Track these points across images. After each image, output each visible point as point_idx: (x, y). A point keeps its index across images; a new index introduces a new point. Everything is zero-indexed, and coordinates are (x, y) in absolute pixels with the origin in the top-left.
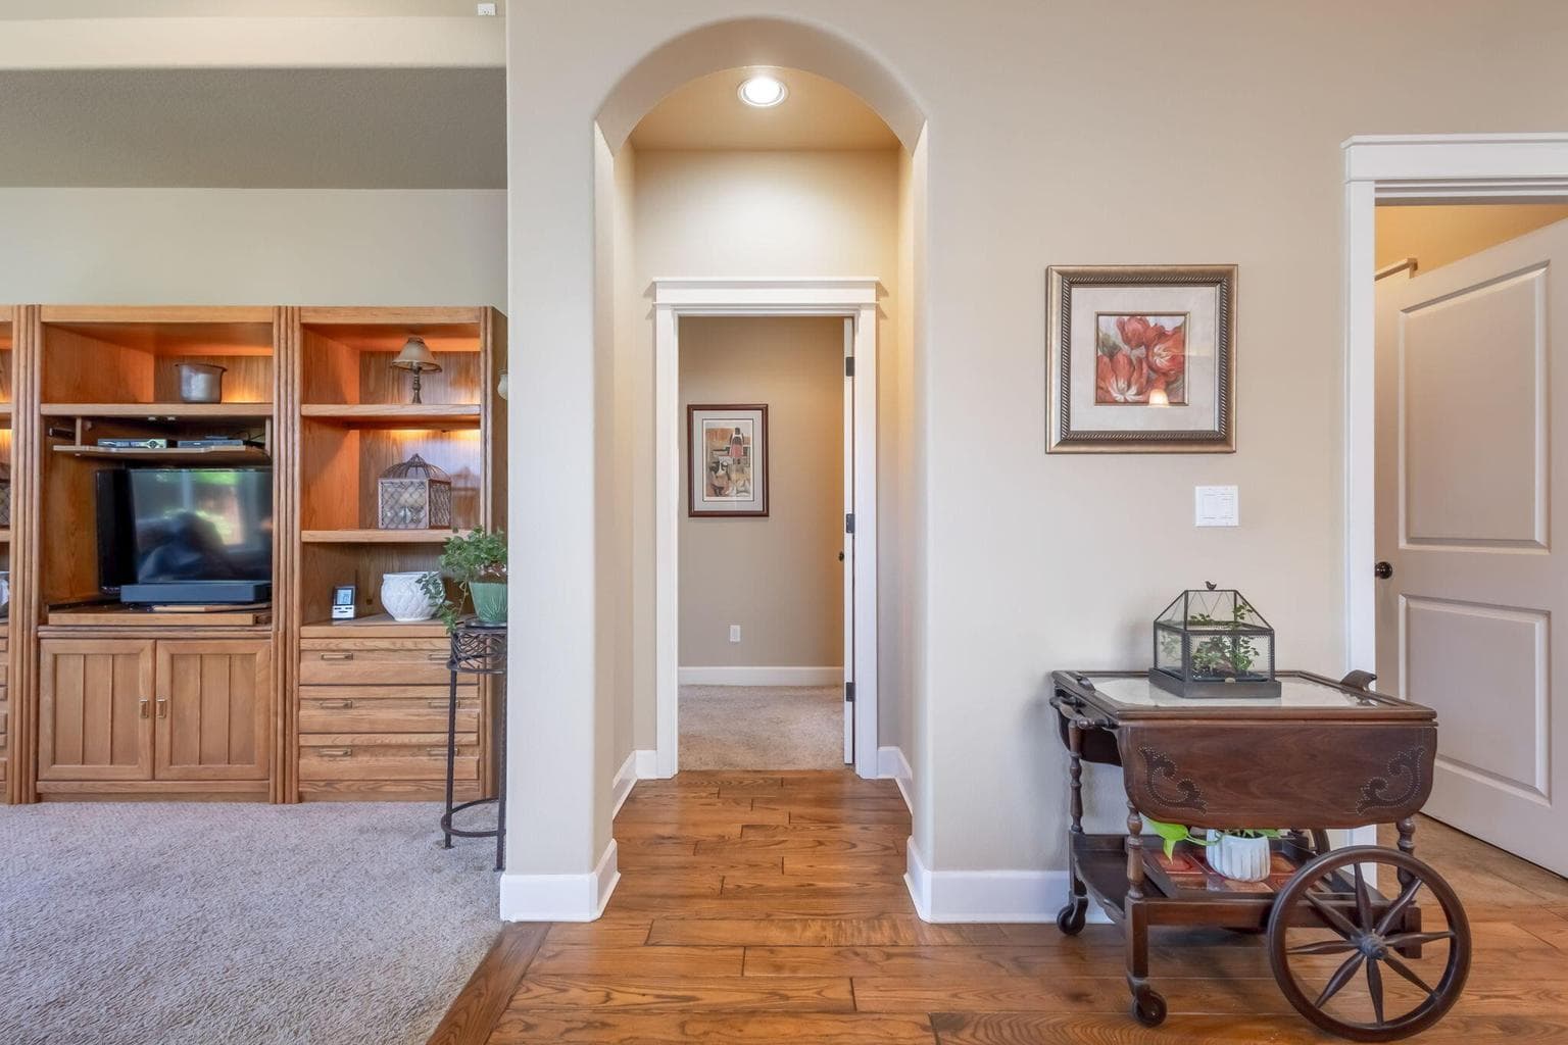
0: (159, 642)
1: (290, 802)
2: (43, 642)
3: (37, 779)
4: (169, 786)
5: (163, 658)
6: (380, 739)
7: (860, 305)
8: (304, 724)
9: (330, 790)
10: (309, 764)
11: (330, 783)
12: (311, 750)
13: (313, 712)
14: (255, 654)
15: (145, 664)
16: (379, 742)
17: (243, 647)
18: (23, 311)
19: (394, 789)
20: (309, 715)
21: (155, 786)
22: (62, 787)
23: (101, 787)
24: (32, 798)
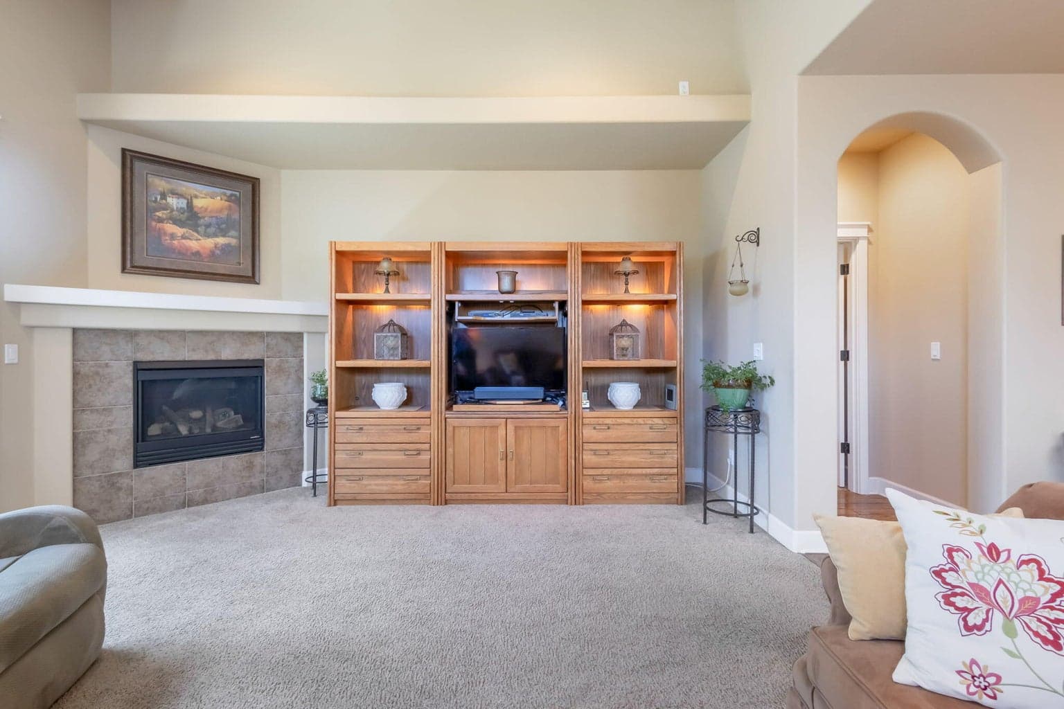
0: (508, 420)
1: (579, 504)
2: (447, 420)
3: (446, 493)
4: (515, 496)
5: (511, 427)
6: (626, 471)
7: (858, 237)
8: (586, 463)
9: (600, 497)
10: (588, 484)
11: (599, 494)
12: (588, 477)
13: (589, 457)
14: (559, 426)
15: (501, 432)
16: (626, 472)
17: (553, 423)
18: (436, 245)
19: (632, 497)
20: (588, 458)
21: (507, 496)
22: (459, 496)
23: (480, 496)
24: (443, 503)
